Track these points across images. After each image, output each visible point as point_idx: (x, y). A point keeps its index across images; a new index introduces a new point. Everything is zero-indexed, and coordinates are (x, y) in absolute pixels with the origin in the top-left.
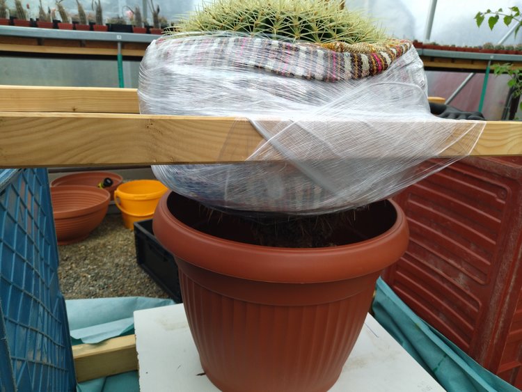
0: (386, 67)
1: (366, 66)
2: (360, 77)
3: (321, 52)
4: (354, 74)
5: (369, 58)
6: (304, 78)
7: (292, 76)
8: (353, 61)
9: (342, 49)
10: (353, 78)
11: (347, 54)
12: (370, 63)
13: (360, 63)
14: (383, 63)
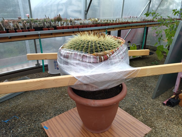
0: (108, 58)
1: (103, 59)
2: (102, 62)
3: (92, 57)
4: (100, 61)
5: (104, 57)
6: (88, 62)
7: (86, 62)
8: (99, 58)
9: (97, 55)
10: (100, 62)
11: (98, 57)
12: (104, 58)
13: (101, 59)
14: (107, 57)
